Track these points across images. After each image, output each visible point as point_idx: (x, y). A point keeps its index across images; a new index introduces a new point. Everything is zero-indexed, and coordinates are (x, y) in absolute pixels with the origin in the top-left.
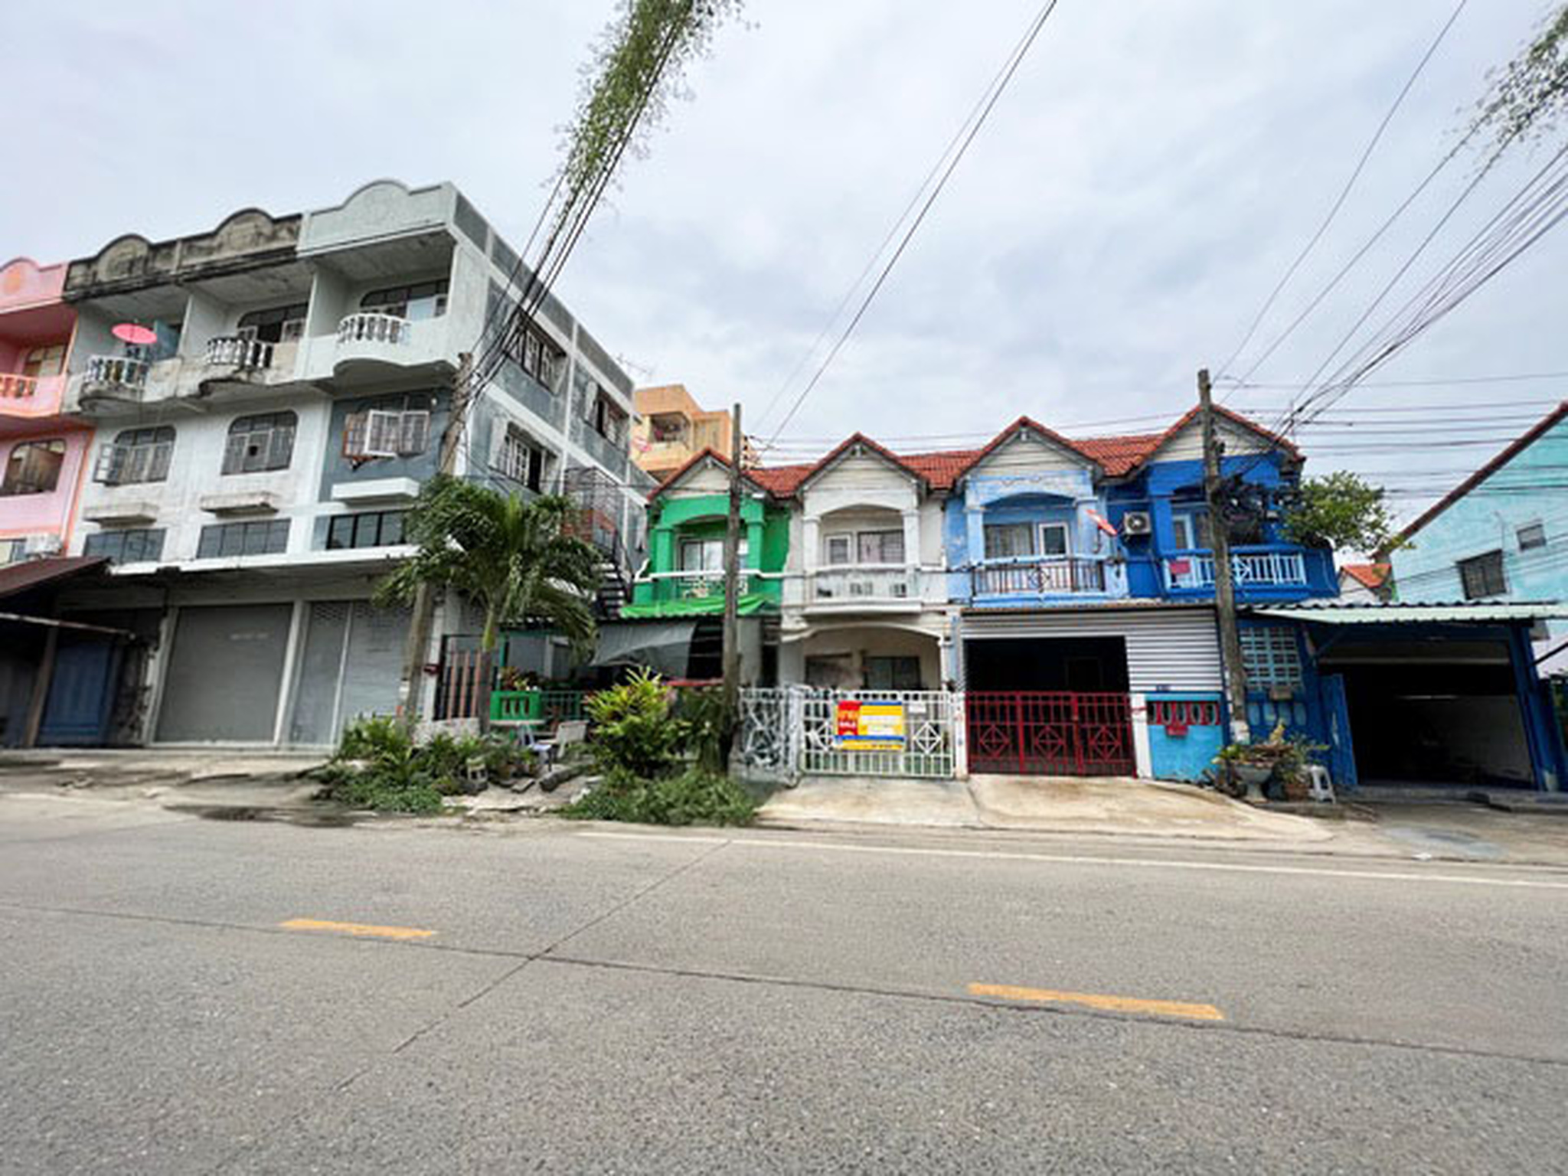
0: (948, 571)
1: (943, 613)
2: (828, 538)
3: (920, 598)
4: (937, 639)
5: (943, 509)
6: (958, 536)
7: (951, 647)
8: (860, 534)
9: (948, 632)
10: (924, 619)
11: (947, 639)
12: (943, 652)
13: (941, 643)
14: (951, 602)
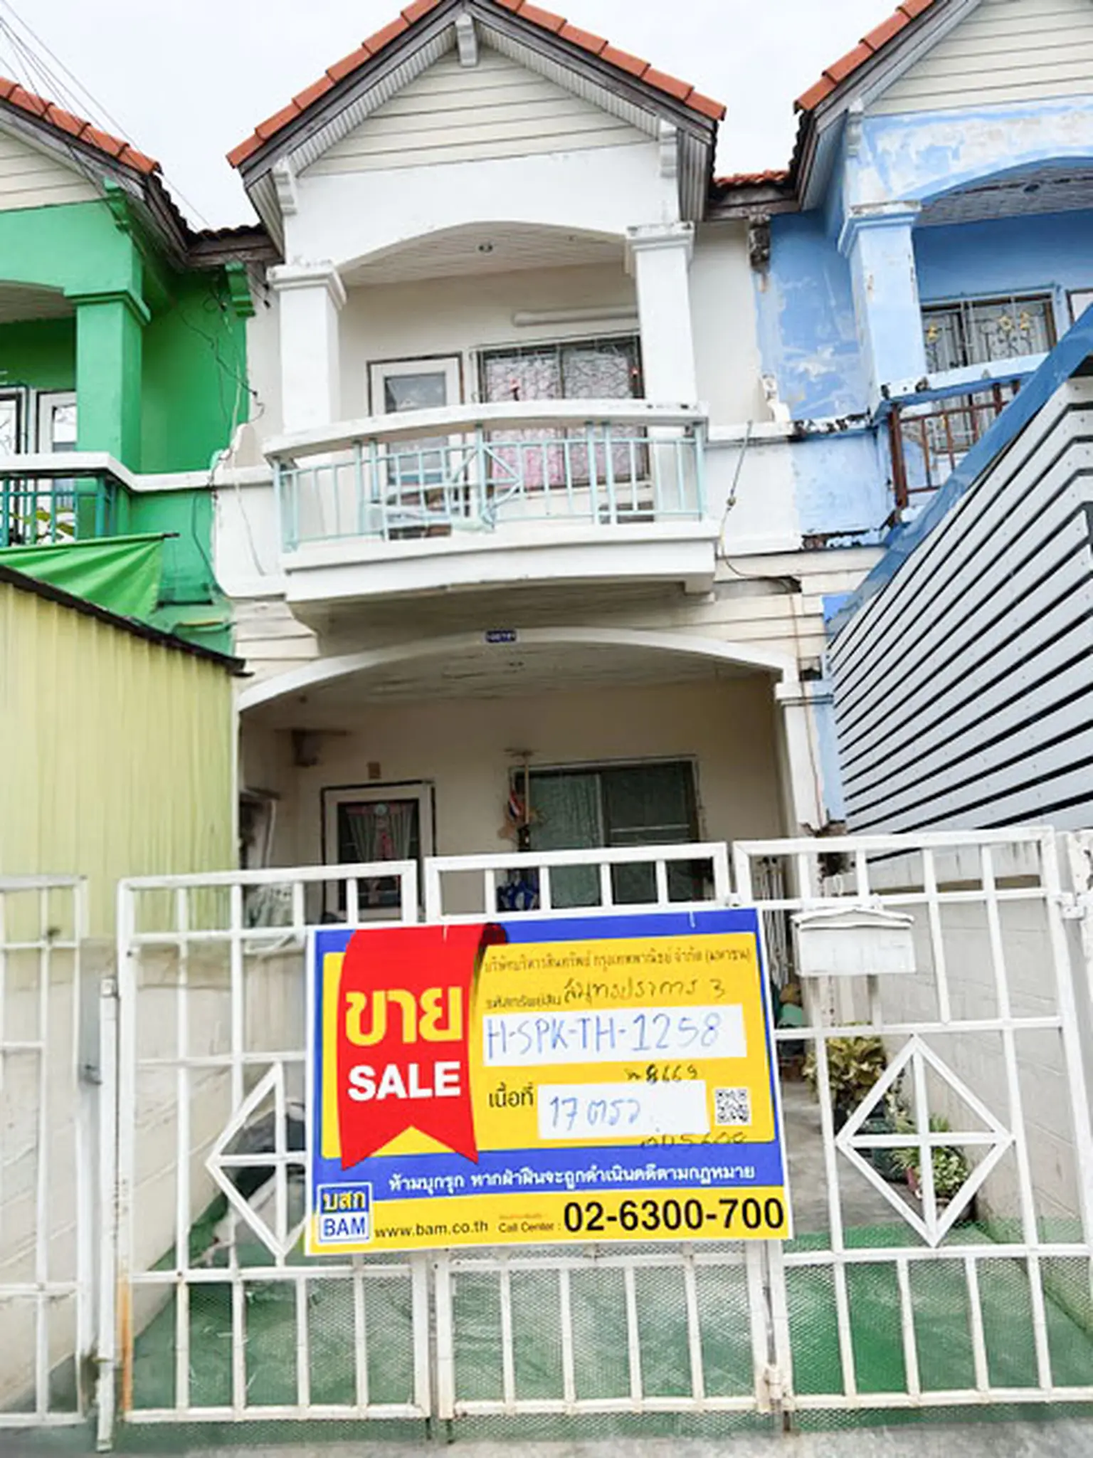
0: (799, 437)
1: (791, 585)
2: (379, 372)
3: (707, 528)
4: (773, 676)
5: (760, 262)
6: (812, 345)
7: (823, 701)
8: (485, 357)
9: (813, 649)
10: (721, 609)
11: (808, 675)
12: (795, 722)
13: (786, 689)
14: (814, 543)
